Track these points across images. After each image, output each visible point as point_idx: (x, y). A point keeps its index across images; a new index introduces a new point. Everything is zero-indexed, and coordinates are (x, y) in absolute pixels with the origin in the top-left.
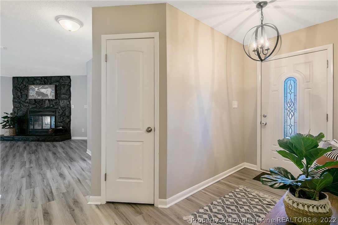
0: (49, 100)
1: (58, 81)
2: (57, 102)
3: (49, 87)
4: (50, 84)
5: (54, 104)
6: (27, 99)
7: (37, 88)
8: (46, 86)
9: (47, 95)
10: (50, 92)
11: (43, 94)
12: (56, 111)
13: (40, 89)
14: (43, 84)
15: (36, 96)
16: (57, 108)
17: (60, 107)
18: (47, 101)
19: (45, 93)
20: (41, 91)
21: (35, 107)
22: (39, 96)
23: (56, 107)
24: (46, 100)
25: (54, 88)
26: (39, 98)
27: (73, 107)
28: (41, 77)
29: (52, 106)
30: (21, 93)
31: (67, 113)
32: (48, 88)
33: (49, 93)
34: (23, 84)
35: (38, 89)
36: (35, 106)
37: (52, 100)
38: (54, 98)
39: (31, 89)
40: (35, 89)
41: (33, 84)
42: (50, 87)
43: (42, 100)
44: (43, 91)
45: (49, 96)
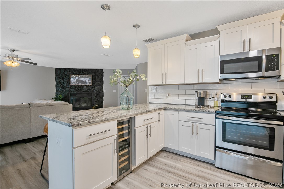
0: (86, 86)
1: (93, 73)
2: (93, 88)
4: (88, 75)
5: (90, 89)
6: (68, 85)
7: (78, 77)
8: (85, 76)
9: (85, 82)
10: (88, 80)
11: (82, 81)
12: (92, 94)
13: (79, 77)
14: (81, 74)
15: (76, 83)
16: (93, 92)
17: (96, 91)
20: (80, 79)
21: (75, 91)
22: (79, 83)
23: (92, 91)
24: (84, 86)
25: (91, 78)
27: (104, 91)
28: (80, 69)
29: (89, 90)
30: (63, 80)
31: (101, 96)
34: (65, 73)
35: (78, 78)
36: (75, 90)
37: (88, 86)
38: (91, 84)
39: (72, 77)
40: (75, 78)
41: (73, 74)
42: (88, 77)
43: (81, 86)
44: (82, 79)
45: (87, 83)
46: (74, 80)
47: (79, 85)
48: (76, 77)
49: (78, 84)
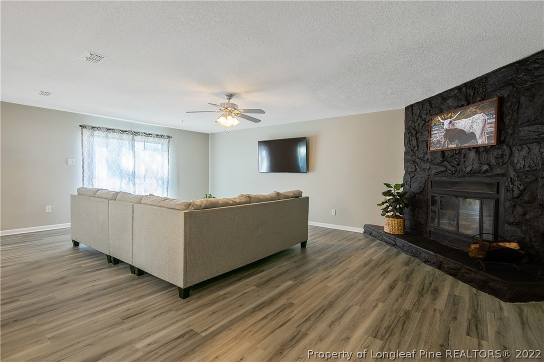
0: (477, 149)
2: (502, 156)
3: (480, 109)
4: (483, 99)
5: (493, 162)
6: (426, 153)
7: (449, 120)
8: (472, 109)
9: (473, 135)
10: (481, 125)
12: (498, 183)
13: (454, 120)
14: (462, 106)
15: (445, 142)
16: (503, 175)
17: (515, 170)
18: (472, 155)
19: (466, 129)
20: (457, 126)
21: (442, 172)
23: (499, 171)
24: (469, 149)
25: (494, 110)
26: (453, 146)
28: (459, 88)
29: (485, 167)
30: (417, 140)
32: (475, 113)
33: (477, 129)
35: (451, 122)
36: (443, 169)
37: (486, 149)
38: (493, 142)
39: (435, 125)
40: (443, 124)
41: (441, 112)
42: (482, 110)
44: (463, 124)
45: (477, 138)
46: (439, 132)
47: (452, 150)
48: (445, 121)
49: (450, 146)
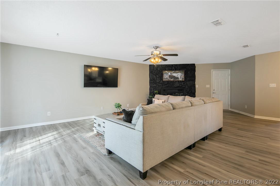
0: (178, 81)
1: (186, 68)
2: (185, 83)
4: (180, 70)
5: (183, 84)
6: (160, 81)
7: (170, 73)
8: (177, 71)
9: (178, 78)
10: (180, 76)
13: (173, 73)
14: (173, 70)
15: (169, 79)
16: (185, 87)
17: (188, 86)
19: (176, 76)
20: (173, 75)
23: (184, 87)
24: (176, 81)
25: (183, 73)
27: (197, 86)
29: (181, 86)
30: (156, 77)
31: (193, 91)
33: (179, 77)
34: (158, 70)
35: (171, 73)
36: (168, 86)
38: (184, 80)
39: (165, 73)
40: (168, 73)
41: (166, 70)
42: (180, 72)
43: (173, 81)
44: (175, 75)
45: (179, 78)
46: (167, 76)
